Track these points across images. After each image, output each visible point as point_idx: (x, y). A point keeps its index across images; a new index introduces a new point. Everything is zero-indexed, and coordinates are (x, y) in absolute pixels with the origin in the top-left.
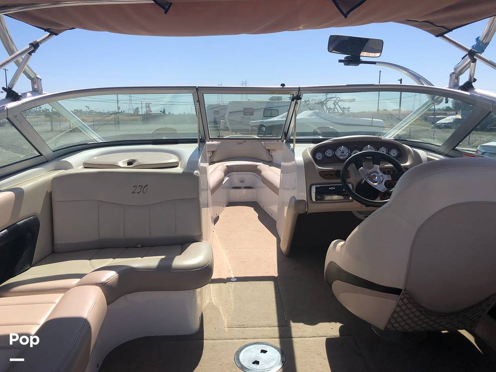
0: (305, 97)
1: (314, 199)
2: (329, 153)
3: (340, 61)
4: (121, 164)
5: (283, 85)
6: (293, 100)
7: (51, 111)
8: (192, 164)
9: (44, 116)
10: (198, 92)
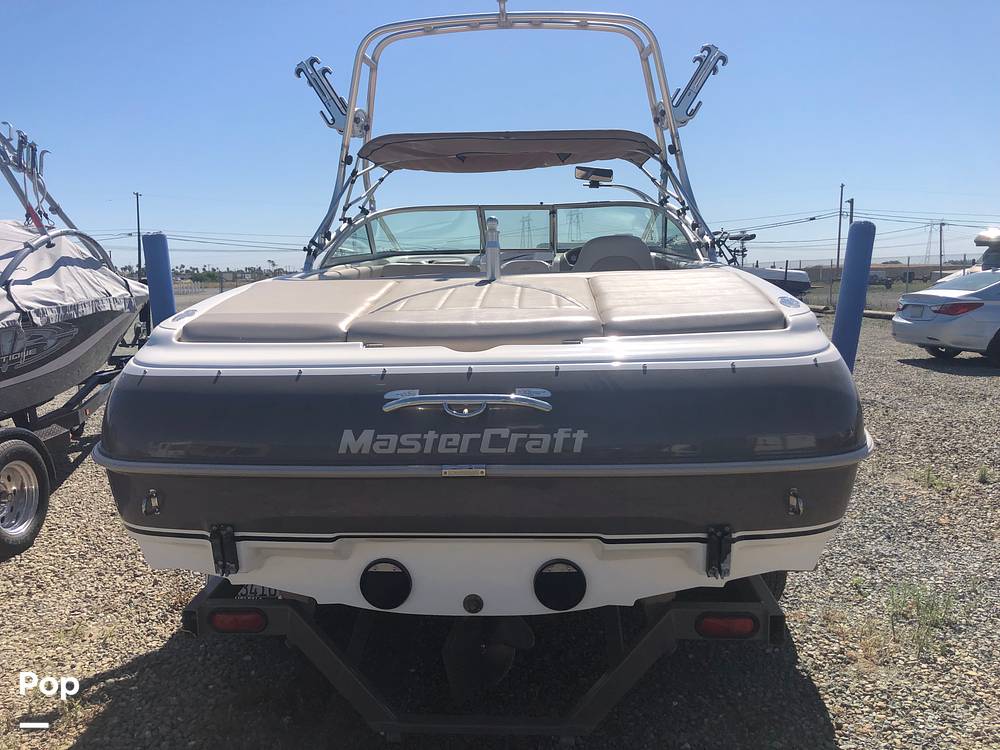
3: (585, 185)
4: (423, 262)
6: (550, 214)
10: (481, 210)
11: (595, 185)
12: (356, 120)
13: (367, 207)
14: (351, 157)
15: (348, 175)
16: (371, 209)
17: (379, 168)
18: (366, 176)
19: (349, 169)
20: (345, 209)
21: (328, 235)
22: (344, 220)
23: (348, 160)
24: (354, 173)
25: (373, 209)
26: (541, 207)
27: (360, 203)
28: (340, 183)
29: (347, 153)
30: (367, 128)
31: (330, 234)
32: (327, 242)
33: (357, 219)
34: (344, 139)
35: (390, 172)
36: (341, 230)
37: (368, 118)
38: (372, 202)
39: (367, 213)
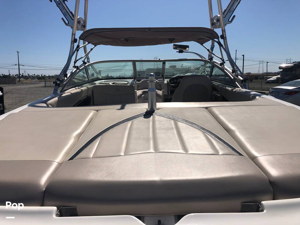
0: (167, 63)
1: (169, 94)
2: (175, 81)
3: (177, 52)
4: (110, 83)
5: (159, 59)
6: (163, 64)
7: (40, 76)
8: (132, 83)
9: (37, 79)
10: (134, 62)
11: (181, 52)
12: (79, 22)
13: (86, 61)
14: (76, 40)
15: (75, 48)
16: (88, 61)
17: (90, 44)
18: (85, 48)
19: (76, 45)
20: (75, 63)
21: (66, 75)
22: (75, 67)
23: (75, 41)
24: (78, 46)
25: (88, 62)
26: (159, 61)
27: (83, 59)
28: (72, 51)
29: (75, 37)
30: (84, 26)
31: (67, 75)
32: (65, 78)
33: (81, 66)
34: (73, 31)
35: (95, 46)
36: (73, 72)
37: (85, 22)
38: (88, 59)
39: (86, 63)
